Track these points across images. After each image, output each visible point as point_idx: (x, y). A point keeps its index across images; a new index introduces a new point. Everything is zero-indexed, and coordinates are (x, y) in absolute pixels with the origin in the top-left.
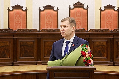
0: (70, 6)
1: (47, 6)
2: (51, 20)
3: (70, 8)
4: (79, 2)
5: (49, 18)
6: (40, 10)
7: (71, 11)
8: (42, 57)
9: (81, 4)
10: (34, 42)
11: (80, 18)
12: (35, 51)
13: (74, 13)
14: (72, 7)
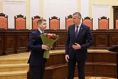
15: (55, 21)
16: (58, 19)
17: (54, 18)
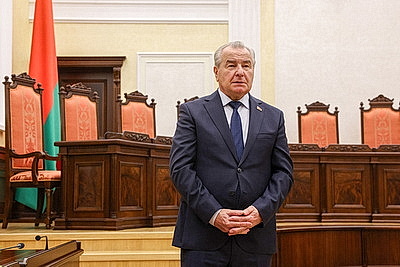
0: (362, 104)
1: (314, 104)
2: (323, 133)
3: (362, 109)
4: (381, 96)
5: (319, 128)
6: (299, 112)
7: (365, 114)
8: (329, 205)
9: (386, 99)
10: (312, 172)
11: (387, 129)
12: (316, 193)
13: (372, 120)
14: (367, 106)
15: (319, 119)
16: (332, 110)
17: (318, 107)
